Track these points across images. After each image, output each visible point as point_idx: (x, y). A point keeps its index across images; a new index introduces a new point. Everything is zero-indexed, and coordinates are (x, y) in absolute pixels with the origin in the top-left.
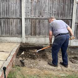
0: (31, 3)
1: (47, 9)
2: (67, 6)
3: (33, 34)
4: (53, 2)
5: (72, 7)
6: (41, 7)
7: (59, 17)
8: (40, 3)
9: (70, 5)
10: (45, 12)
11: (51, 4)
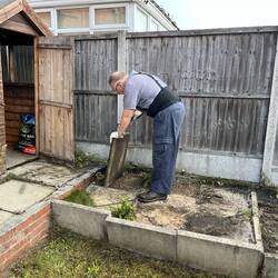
0: (145, 50)
1: (189, 67)
2: (252, 55)
3: (146, 137)
4: (208, 45)
5: (270, 59)
6: (171, 61)
7: (224, 92)
8: (169, 50)
9: (266, 53)
10: (183, 76)
11: (201, 51)
